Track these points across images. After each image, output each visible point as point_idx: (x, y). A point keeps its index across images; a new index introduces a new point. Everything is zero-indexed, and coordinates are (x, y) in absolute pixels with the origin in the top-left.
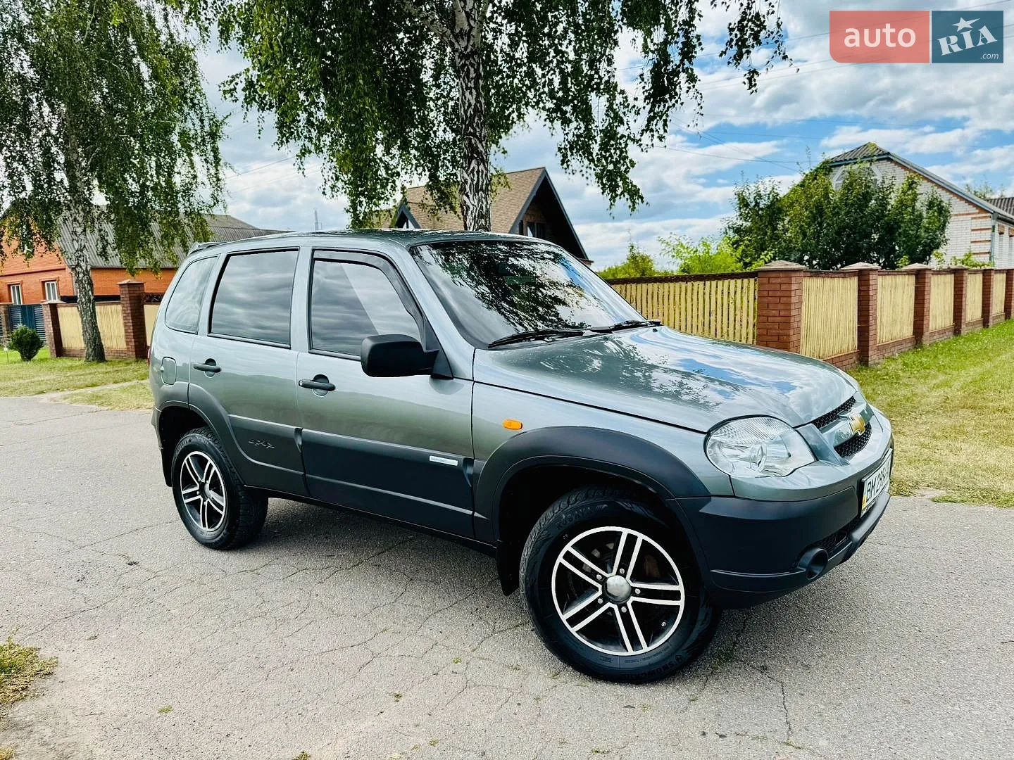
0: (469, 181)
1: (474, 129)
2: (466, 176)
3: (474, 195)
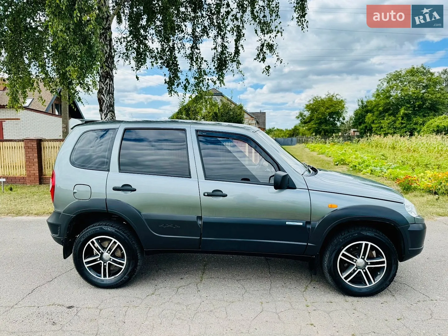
0: (105, 88)
1: (108, 64)
2: (103, 86)
3: (107, 95)
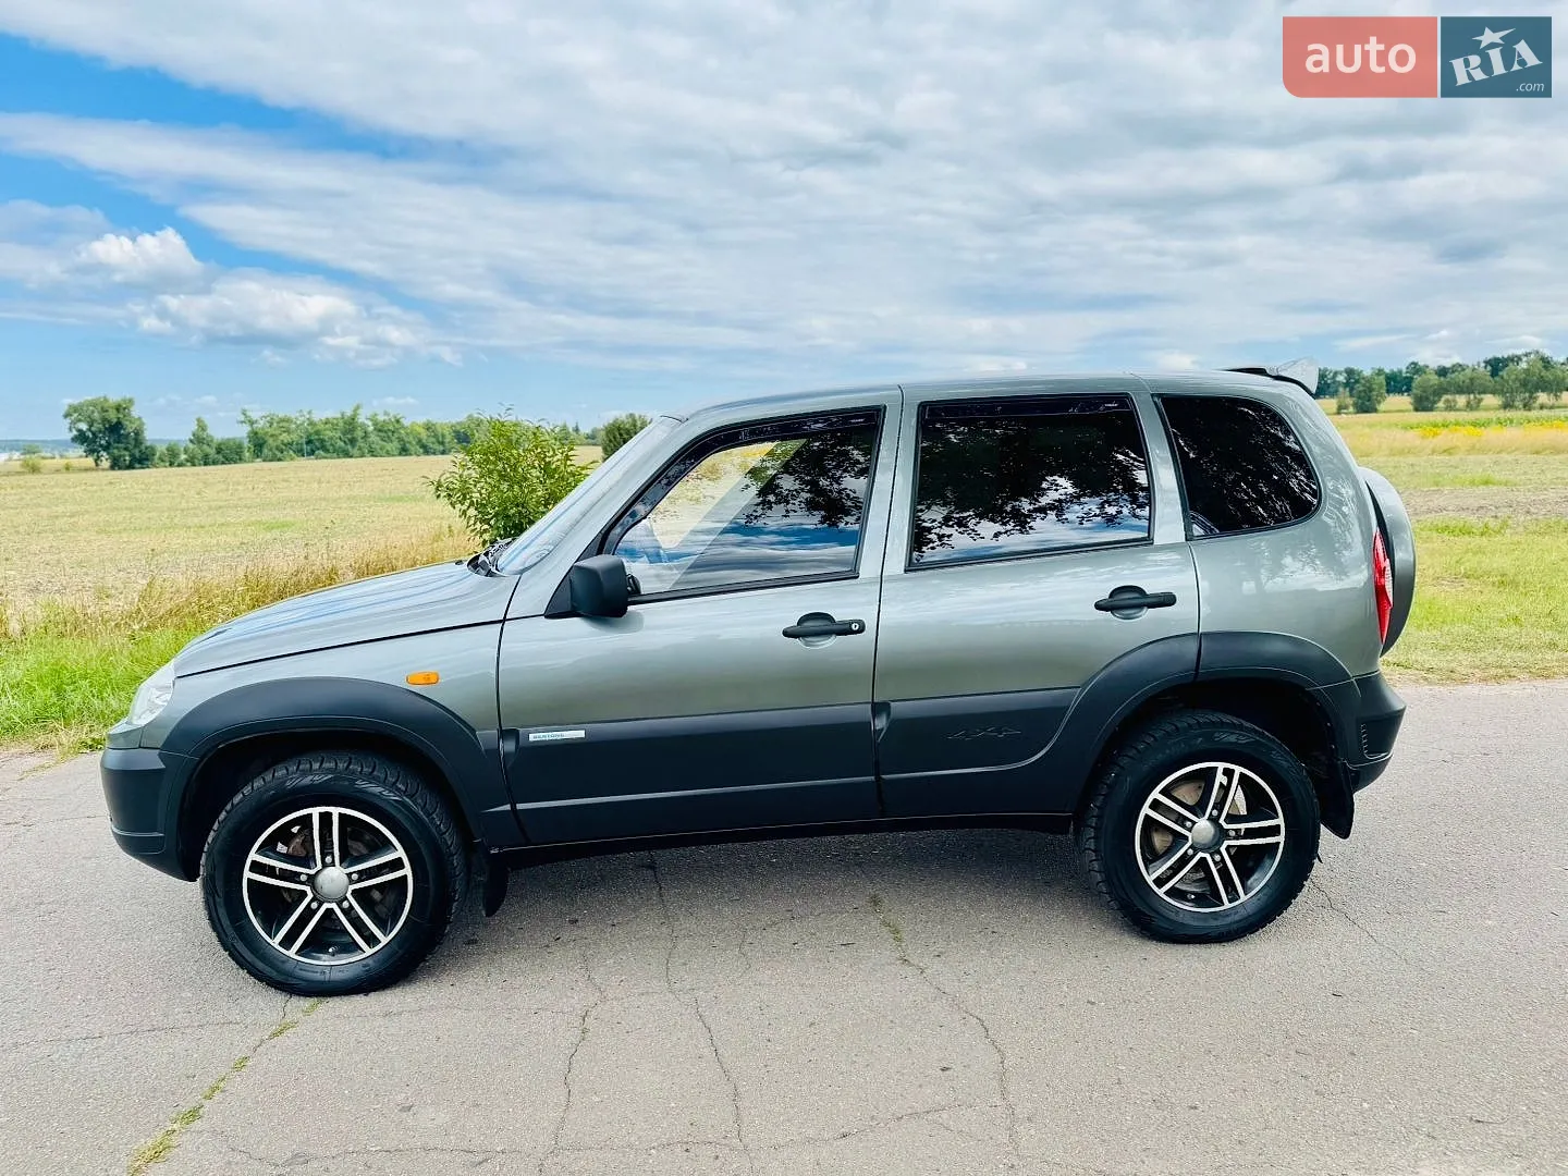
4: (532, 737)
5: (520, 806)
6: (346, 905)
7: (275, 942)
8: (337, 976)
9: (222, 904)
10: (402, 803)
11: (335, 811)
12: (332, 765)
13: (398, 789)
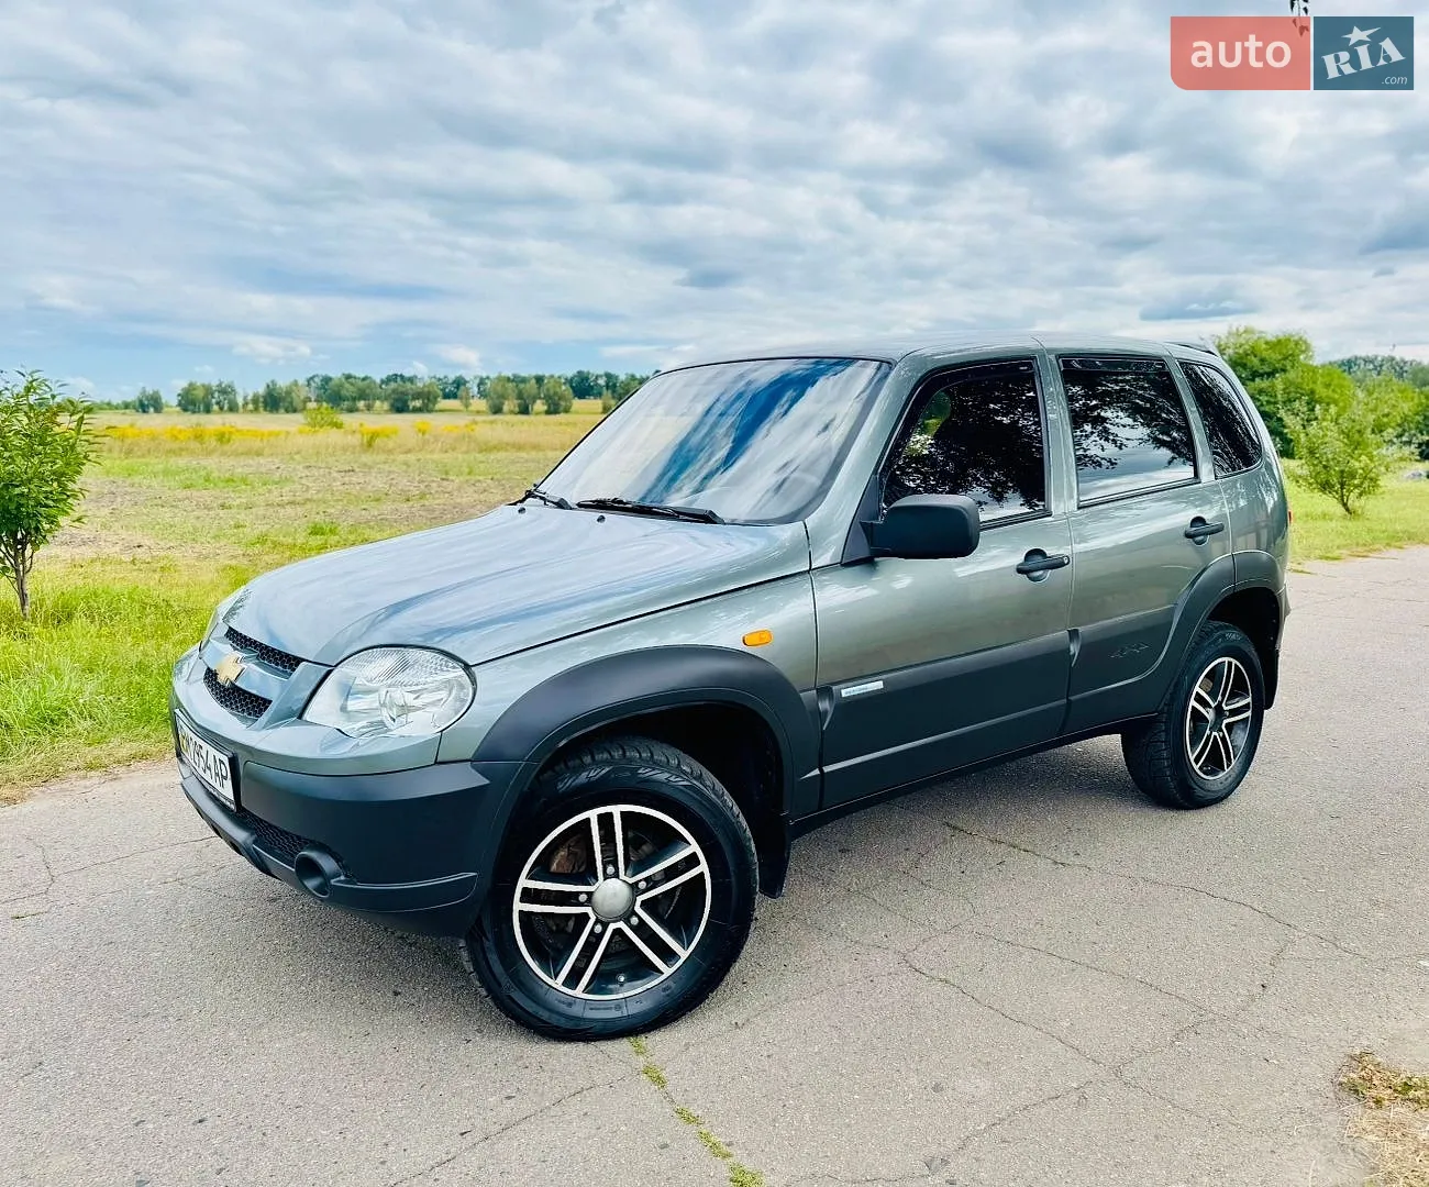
4: (845, 693)
5: (827, 769)
6: (634, 921)
7: (558, 983)
8: (634, 1009)
9: (493, 948)
10: (692, 787)
11: (616, 810)
12: (606, 755)
13: (685, 773)
